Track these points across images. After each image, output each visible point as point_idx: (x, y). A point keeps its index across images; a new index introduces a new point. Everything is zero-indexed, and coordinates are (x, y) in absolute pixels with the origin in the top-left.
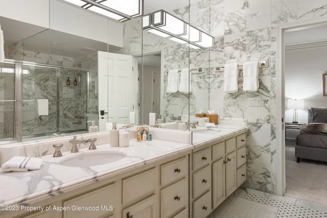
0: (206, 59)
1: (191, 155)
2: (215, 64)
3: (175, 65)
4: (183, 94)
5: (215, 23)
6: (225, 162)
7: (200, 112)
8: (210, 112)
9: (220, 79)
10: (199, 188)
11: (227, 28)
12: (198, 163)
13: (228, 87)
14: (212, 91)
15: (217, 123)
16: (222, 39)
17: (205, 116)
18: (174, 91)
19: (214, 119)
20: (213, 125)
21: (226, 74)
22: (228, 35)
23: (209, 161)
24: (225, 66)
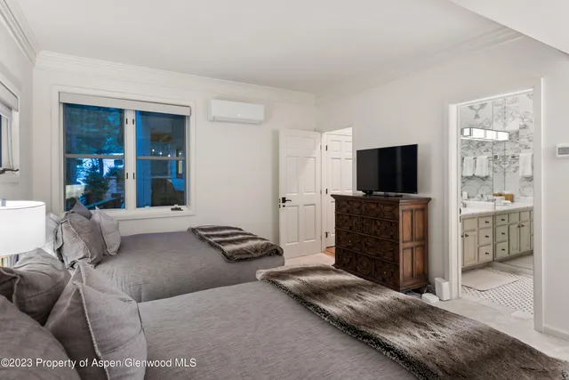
0: (502, 148)
1: (495, 215)
2: (510, 153)
3: (469, 152)
4: (479, 177)
5: (510, 119)
6: (519, 227)
7: (496, 192)
8: (506, 192)
9: (516, 165)
10: (500, 237)
11: (522, 124)
12: (499, 222)
13: (523, 172)
14: (508, 175)
15: (512, 201)
16: (517, 133)
17: (501, 195)
18: (470, 174)
19: (511, 198)
20: (509, 202)
21: (521, 161)
22: (524, 130)
23: (506, 222)
24: (521, 155)
